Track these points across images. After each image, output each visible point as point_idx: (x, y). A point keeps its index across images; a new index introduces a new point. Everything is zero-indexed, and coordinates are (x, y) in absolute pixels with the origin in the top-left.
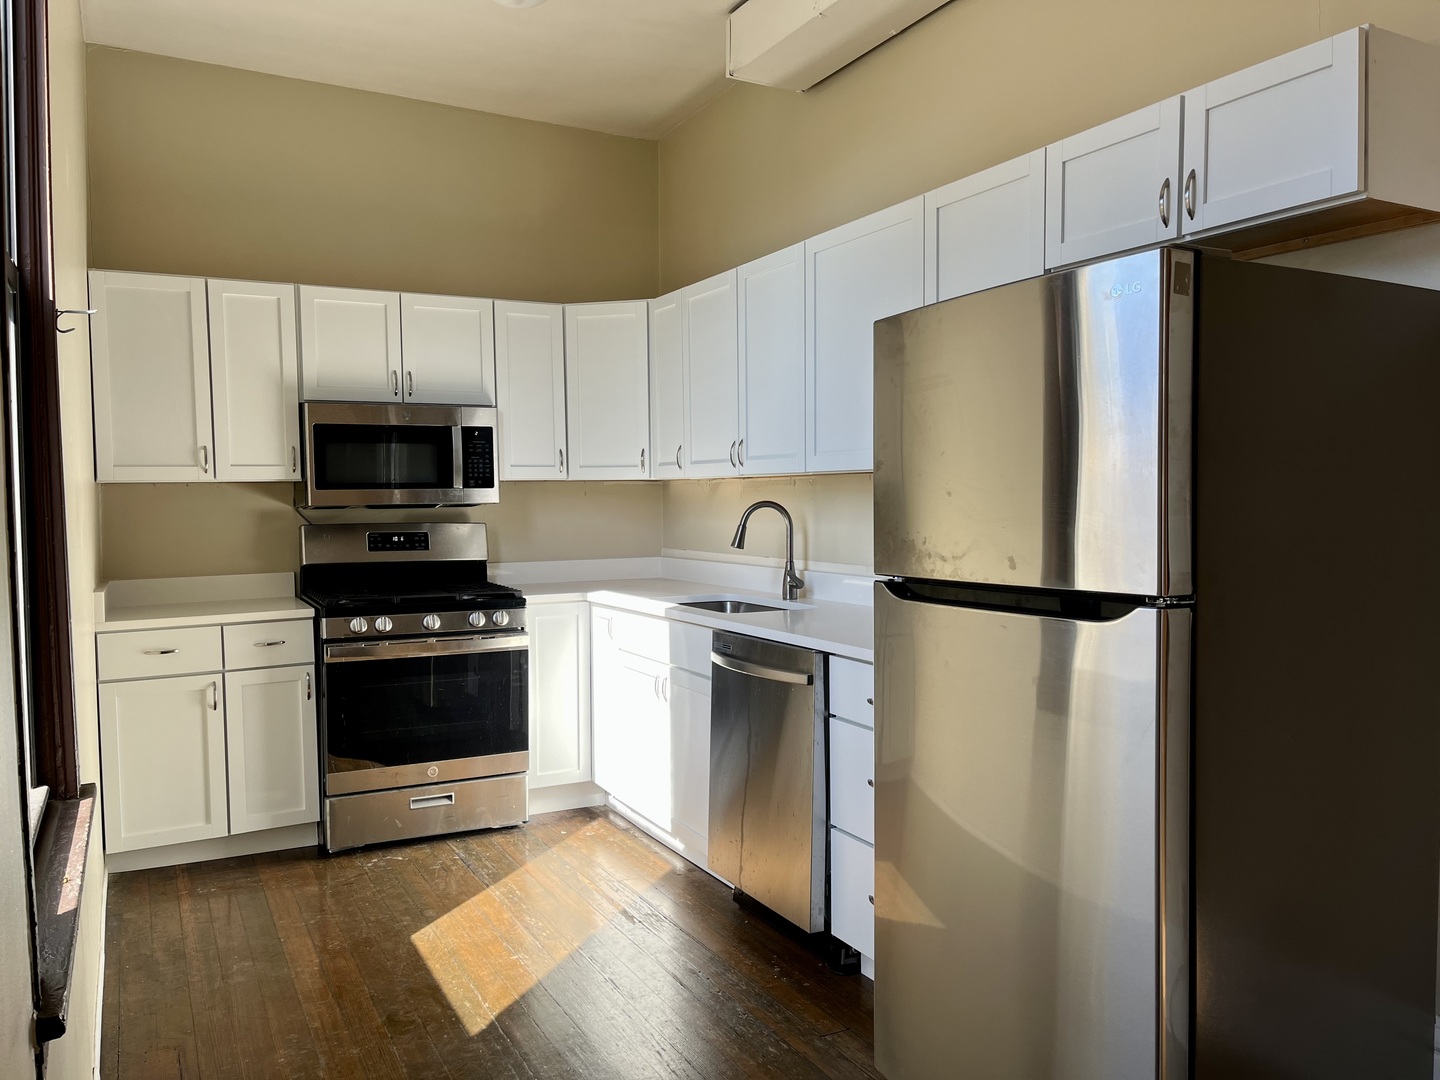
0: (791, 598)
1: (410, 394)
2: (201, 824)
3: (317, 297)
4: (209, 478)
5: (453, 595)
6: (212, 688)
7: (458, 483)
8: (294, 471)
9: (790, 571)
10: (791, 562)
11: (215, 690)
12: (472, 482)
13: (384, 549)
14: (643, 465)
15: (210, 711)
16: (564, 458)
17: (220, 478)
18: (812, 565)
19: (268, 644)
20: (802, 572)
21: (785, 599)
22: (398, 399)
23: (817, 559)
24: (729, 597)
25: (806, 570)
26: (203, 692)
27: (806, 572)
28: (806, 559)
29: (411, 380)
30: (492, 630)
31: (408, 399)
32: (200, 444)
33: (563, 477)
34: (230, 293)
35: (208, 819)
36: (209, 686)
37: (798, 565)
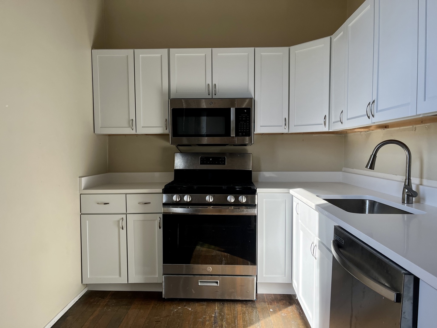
0: (408, 203)
1: (215, 94)
2: (118, 276)
3: (177, 53)
4: (133, 132)
5: (222, 186)
6: (121, 220)
7: (233, 134)
8: (166, 129)
9: (408, 185)
10: (409, 179)
11: (122, 221)
12: (240, 134)
13: (206, 164)
14: (325, 124)
15: (121, 230)
16: (287, 122)
17: (138, 133)
18: (425, 182)
19: (145, 203)
20: (417, 186)
21: (403, 202)
22: (210, 97)
23: (429, 178)
24: (368, 197)
25: (421, 184)
26: (119, 221)
27: (421, 186)
28: (421, 177)
29: (215, 88)
30: (238, 204)
31: (214, 97)
32: (131, 118)
33: (286, 131)
34: (143, 54)
35: (120, 275)
36: (121, 219)
37: (415, 181)
